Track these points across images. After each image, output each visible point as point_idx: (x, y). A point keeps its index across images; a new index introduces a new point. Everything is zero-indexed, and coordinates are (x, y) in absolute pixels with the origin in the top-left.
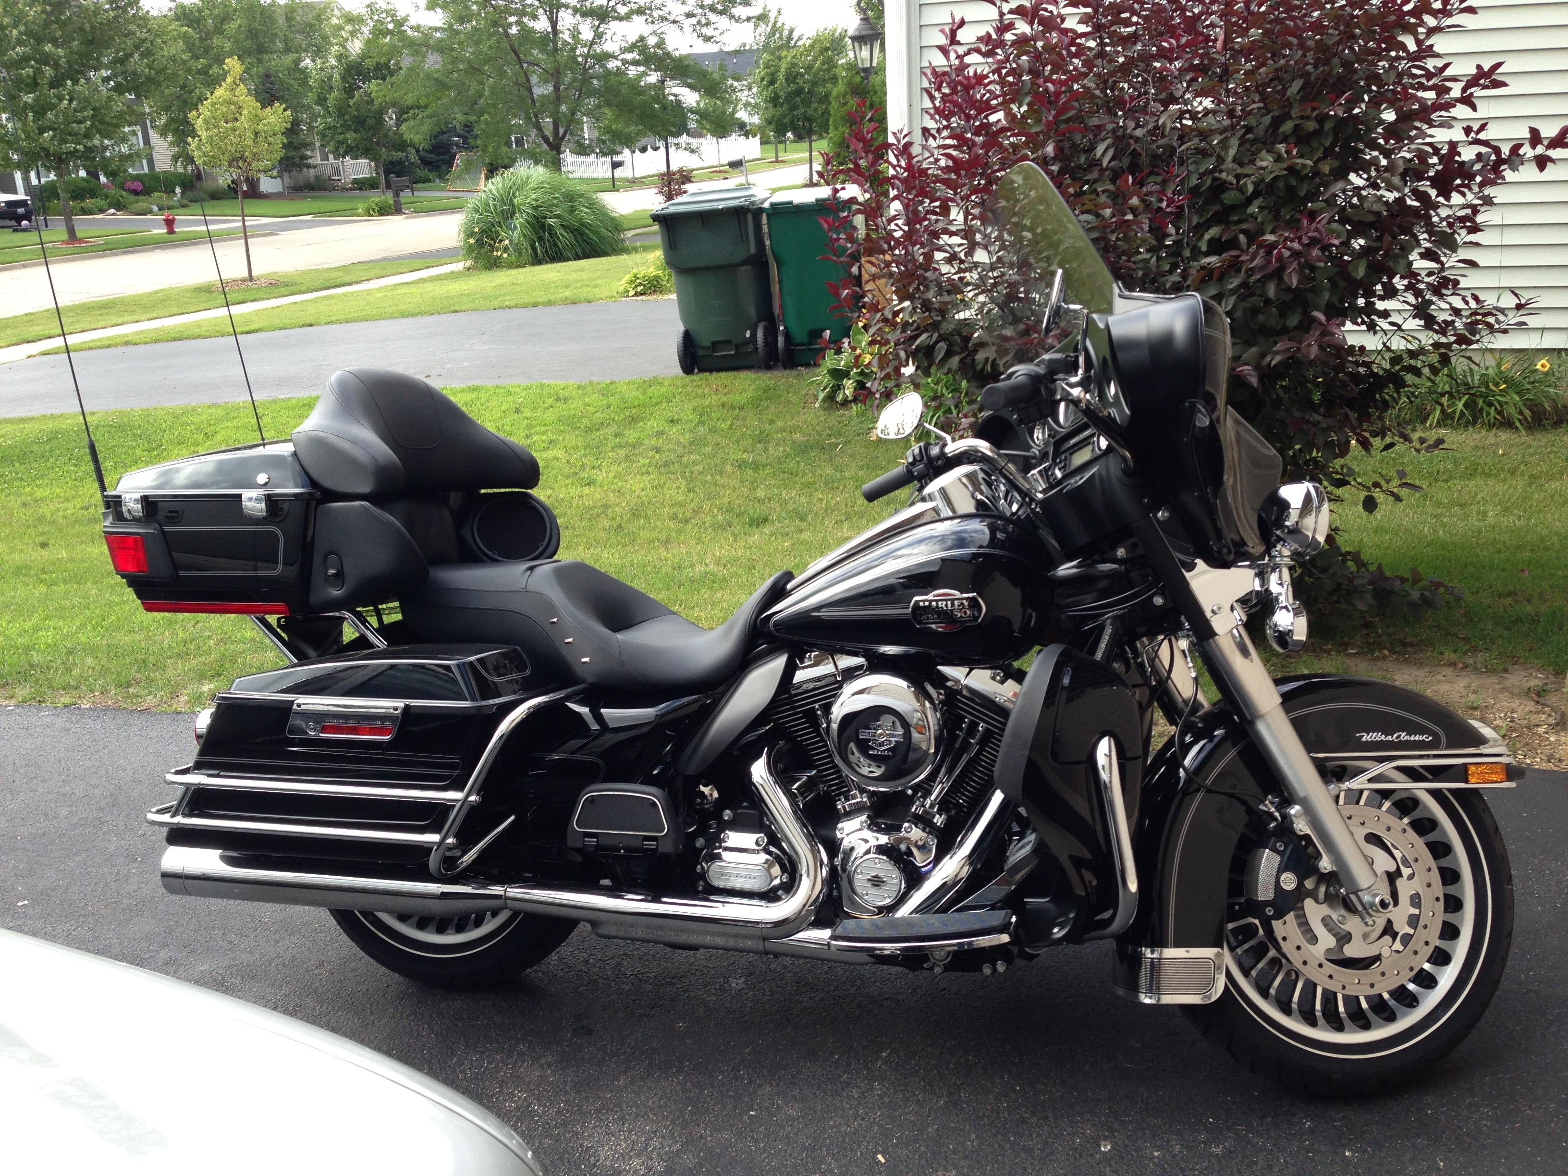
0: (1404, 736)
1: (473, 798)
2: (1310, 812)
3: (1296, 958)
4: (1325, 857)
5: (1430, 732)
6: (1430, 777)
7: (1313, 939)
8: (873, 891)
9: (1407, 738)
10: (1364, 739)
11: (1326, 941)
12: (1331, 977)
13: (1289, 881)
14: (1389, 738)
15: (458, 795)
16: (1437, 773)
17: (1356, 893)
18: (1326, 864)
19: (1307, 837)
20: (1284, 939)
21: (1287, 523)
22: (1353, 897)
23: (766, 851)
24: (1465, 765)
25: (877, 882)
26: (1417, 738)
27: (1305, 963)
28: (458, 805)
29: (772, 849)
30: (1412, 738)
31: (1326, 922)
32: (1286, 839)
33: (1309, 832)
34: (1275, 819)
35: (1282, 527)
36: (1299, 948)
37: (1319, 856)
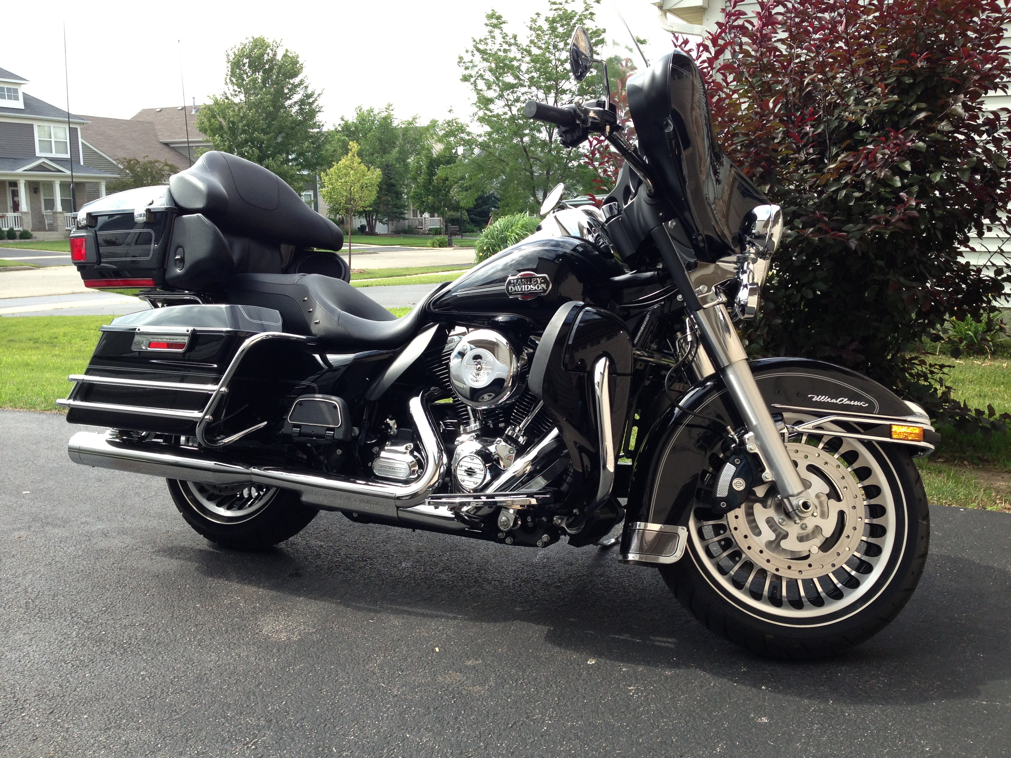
0: (846, 401)
1: (223, 389)
2: (758, 437)
3: (743, 545)
4: (767, 470)
5: (867, 401)
6: (862, 431)
7: (758, 533)
8: (467, 478)
9: (848, 402)
10: (814, 399)
11: (768, 535)
12: (768, 561)
13: (740, 485)
14: (834, 401)
15: (216, 387)
16: (867, 428)
17: (787, 498)
18: (768, 475)
19: (755, 455)
20: (736, 529)
21: (753, 231)
22: (785, 500)
23: (411, 453)
24: (891, 425)
25: (470, 472)
26: (856, 403)
27: (749, 548)
28: (214, 393)
29: (416, 453)
30: (852, 403)
31: (770, 522)
32: (742, 456)
33: (757, 451)
34: (734, 441)
35: (750, 234)
36: (746, 537)
37: (763, 470)
